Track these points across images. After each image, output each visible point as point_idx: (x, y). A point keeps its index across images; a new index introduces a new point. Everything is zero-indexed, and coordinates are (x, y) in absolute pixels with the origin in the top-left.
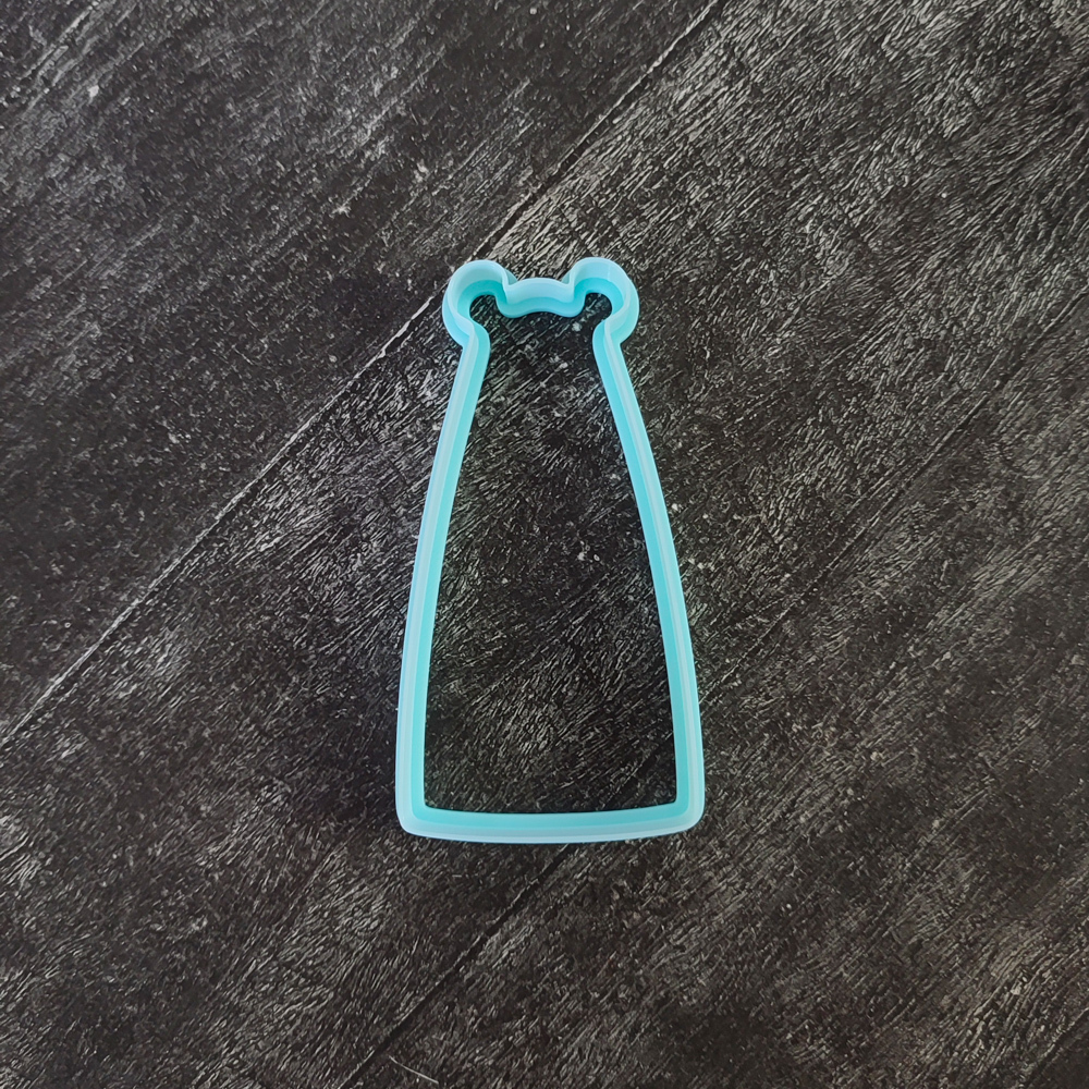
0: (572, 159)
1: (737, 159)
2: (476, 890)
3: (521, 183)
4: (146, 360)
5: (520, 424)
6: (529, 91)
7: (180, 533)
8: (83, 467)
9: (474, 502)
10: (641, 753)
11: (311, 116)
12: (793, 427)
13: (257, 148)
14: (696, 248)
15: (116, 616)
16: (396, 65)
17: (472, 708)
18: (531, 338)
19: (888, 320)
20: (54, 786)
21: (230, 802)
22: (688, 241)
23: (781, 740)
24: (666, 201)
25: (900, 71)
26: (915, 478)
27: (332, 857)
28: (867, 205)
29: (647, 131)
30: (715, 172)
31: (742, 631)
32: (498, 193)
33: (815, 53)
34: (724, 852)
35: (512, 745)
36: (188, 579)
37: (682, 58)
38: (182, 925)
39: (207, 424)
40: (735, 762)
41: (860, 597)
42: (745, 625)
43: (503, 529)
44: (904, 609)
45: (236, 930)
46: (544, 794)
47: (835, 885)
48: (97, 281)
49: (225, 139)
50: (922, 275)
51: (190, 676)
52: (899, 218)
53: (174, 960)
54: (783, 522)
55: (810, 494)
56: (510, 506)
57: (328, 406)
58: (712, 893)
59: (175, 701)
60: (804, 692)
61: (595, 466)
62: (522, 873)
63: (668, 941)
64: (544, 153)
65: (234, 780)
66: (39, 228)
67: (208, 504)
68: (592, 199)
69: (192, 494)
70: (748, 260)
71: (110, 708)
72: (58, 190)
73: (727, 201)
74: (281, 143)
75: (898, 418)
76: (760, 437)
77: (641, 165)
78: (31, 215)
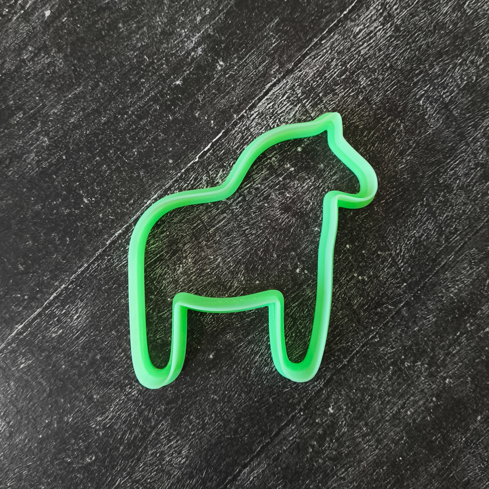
0: (300, 61)
1: (386, 65)
2: (237, 444)
3: (272, 72)
4: (73, 158)
5: (268, 199)
6: (278, 24)
7: (88, 250)
8: (37, 214)
9: (243, 240)
10: (326, 375)
11: (163, 33)
12: (410, 207)
13: (134, 48)
14: (363, 110)
15: (52, 294)
16: (209, 7)
17: (238, 348)
18: (275, 154)
19: (462, 152)
20: (16, 383)
21: (110, 393)
22: (359, 106)
23: (399, 371)
24: (348, 85)
25: (473, 20)
26: (473, 235)
27: (163, 425)
28: (453, 91)
29: (339, 48)
30: (374, 71)
31: (381, 313)
32: (260, 77)
33: (429, 10)
34: (367, 429)
35: (259, 368)
36: (91, 275)
37: (359, 10)
38: (81, 459)
39: (103, 194)
40: (374, 381)
41: (442, 297)
42: (382, 310)
43: (257, 255)
44: (465, 304)
45: (110, 462)
46: (274, 394)
47: (425, 448)
48: (47, 115)
49: (117, 43)
50: (480, 129)
51: (91, 326)
52: (470, 99)
53: (76, 477)
54: (403, 256)
55: (418, 242)
56: (261, 243)
57: (167, 186)
58: (361, 450)
59: (83, 339)
60: (411, 345)
61: (306, 223)
62: (262, 435)
63: (337, 475)
64: (285, 57)
65: (112, 382)
66: (17, 85)
67: (103, 235)
68: (309, 82)
69: (95, 230)
70: (390, 118)
71: (47, 342)
72: (27, 65)
73: (380, 86)
74: (147, 46)
75: (465, 204)
76: (393, 211)
77: (336, 65)
78: (12, 78)
